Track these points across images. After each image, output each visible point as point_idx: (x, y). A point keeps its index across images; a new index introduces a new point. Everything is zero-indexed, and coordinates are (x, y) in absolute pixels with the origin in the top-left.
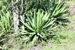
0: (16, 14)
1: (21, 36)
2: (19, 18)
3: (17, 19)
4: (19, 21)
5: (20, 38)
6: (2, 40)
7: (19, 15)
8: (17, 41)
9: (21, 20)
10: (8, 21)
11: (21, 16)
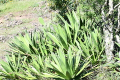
0: (109, 33)
1: (118, 69)
3: (111, 40)
4: (113, 44)
5: (116, 72)
6: (86, 75)
7: (114, 34)
8: (110, 75)
9: (117, 42)
10: (95, 43)
11: (117, 36)
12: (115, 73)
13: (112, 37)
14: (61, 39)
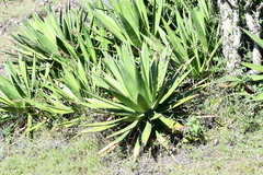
0: (230, 10)
1: (249, 87)
2: (242, 24)
3: (235, 24)
4: (239, 33)
5: (245, 93)
6: (182, 101)
7: (242, 12)
8: (233, 102)
9: (248, 29)
10: (200, 33)
11: (248, 17)
12: (243, 97)
13: (236, 19)
14: (126, 24)
